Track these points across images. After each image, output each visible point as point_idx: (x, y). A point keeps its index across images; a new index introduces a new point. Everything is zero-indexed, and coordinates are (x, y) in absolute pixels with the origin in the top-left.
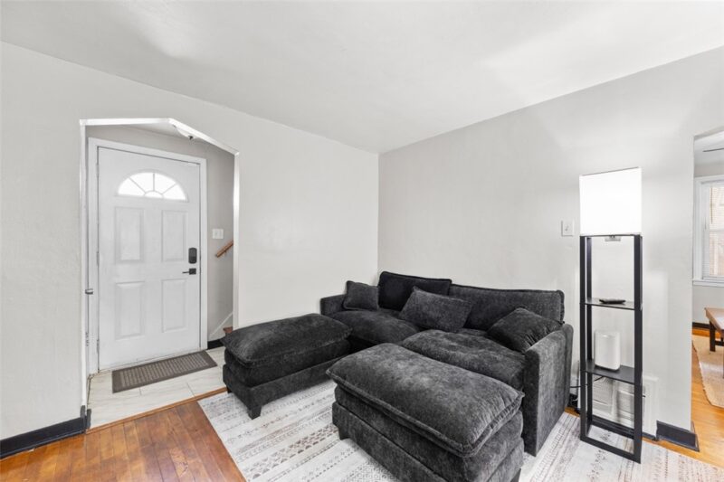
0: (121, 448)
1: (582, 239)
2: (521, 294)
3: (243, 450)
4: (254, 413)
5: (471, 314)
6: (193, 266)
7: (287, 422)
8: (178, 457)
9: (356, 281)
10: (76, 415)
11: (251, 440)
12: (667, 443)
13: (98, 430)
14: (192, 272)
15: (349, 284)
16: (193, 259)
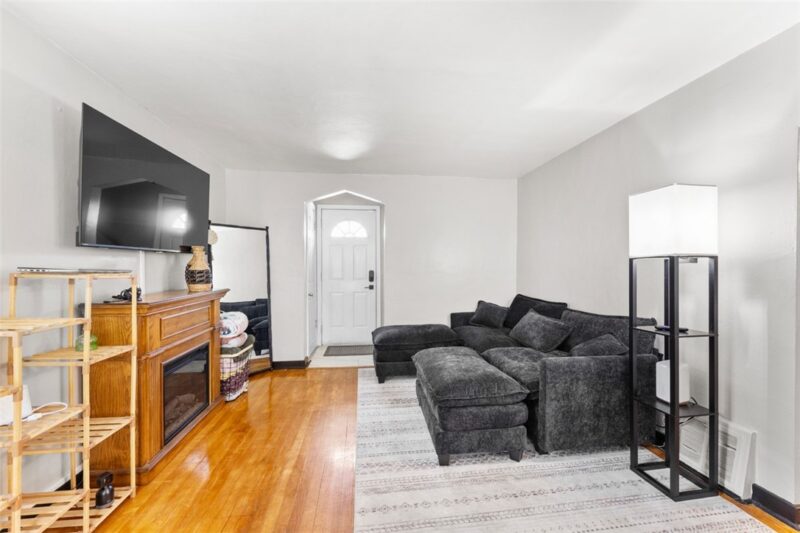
0: (317, 378)
1: (631, 261)
2: (616, 321)
3: (365, 394)
4: (381, 380)
5: (568, 337)
6: (372, 283)
7: (397, 389)
8: (335, 388)
9: (487, 301)
10: (302, 359)
11: (371, 391)
12: (759, 510)
13: (312, 369)
14: (371, 287)
15: (480, 302)
16: (371, 279)
